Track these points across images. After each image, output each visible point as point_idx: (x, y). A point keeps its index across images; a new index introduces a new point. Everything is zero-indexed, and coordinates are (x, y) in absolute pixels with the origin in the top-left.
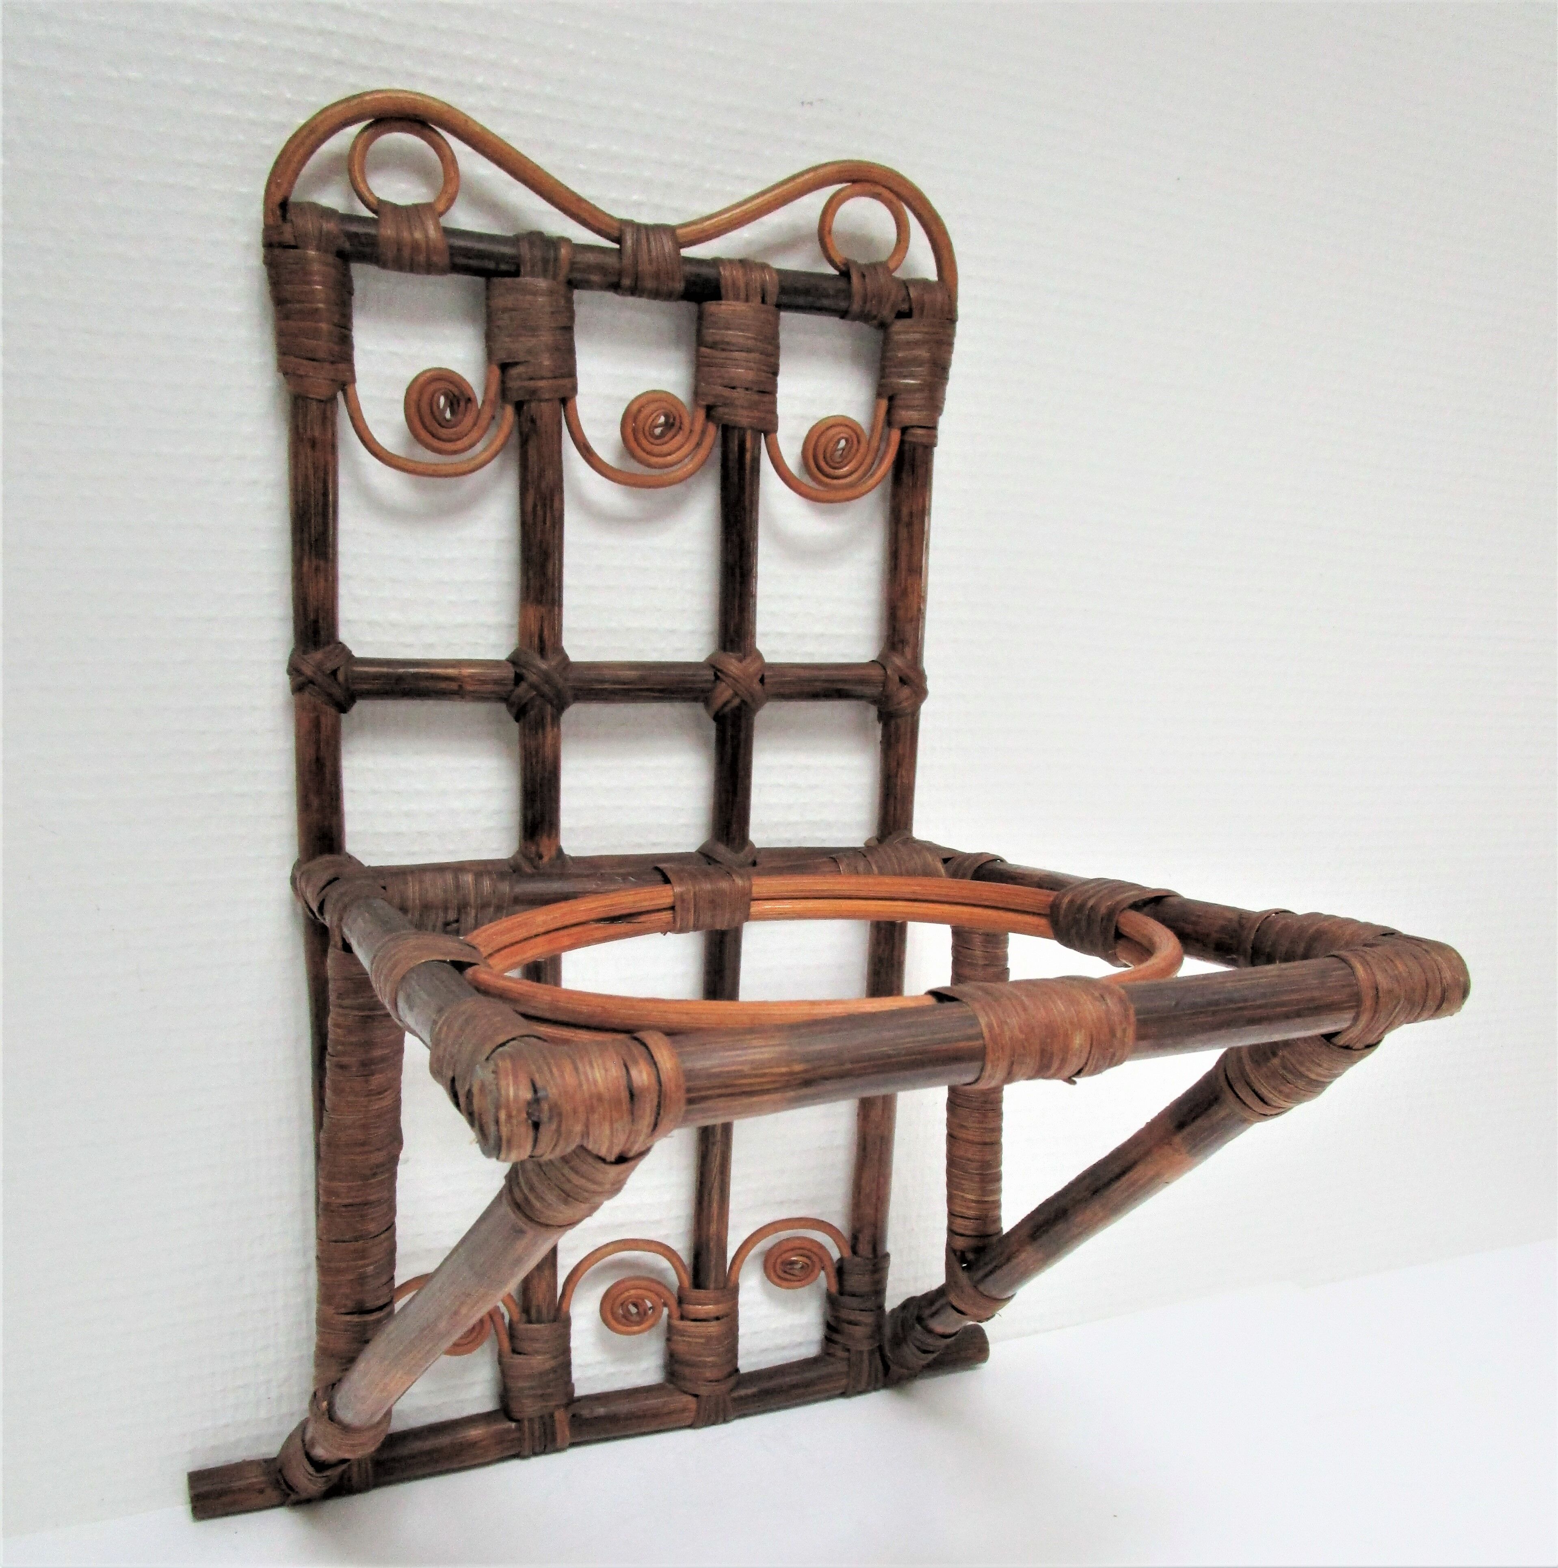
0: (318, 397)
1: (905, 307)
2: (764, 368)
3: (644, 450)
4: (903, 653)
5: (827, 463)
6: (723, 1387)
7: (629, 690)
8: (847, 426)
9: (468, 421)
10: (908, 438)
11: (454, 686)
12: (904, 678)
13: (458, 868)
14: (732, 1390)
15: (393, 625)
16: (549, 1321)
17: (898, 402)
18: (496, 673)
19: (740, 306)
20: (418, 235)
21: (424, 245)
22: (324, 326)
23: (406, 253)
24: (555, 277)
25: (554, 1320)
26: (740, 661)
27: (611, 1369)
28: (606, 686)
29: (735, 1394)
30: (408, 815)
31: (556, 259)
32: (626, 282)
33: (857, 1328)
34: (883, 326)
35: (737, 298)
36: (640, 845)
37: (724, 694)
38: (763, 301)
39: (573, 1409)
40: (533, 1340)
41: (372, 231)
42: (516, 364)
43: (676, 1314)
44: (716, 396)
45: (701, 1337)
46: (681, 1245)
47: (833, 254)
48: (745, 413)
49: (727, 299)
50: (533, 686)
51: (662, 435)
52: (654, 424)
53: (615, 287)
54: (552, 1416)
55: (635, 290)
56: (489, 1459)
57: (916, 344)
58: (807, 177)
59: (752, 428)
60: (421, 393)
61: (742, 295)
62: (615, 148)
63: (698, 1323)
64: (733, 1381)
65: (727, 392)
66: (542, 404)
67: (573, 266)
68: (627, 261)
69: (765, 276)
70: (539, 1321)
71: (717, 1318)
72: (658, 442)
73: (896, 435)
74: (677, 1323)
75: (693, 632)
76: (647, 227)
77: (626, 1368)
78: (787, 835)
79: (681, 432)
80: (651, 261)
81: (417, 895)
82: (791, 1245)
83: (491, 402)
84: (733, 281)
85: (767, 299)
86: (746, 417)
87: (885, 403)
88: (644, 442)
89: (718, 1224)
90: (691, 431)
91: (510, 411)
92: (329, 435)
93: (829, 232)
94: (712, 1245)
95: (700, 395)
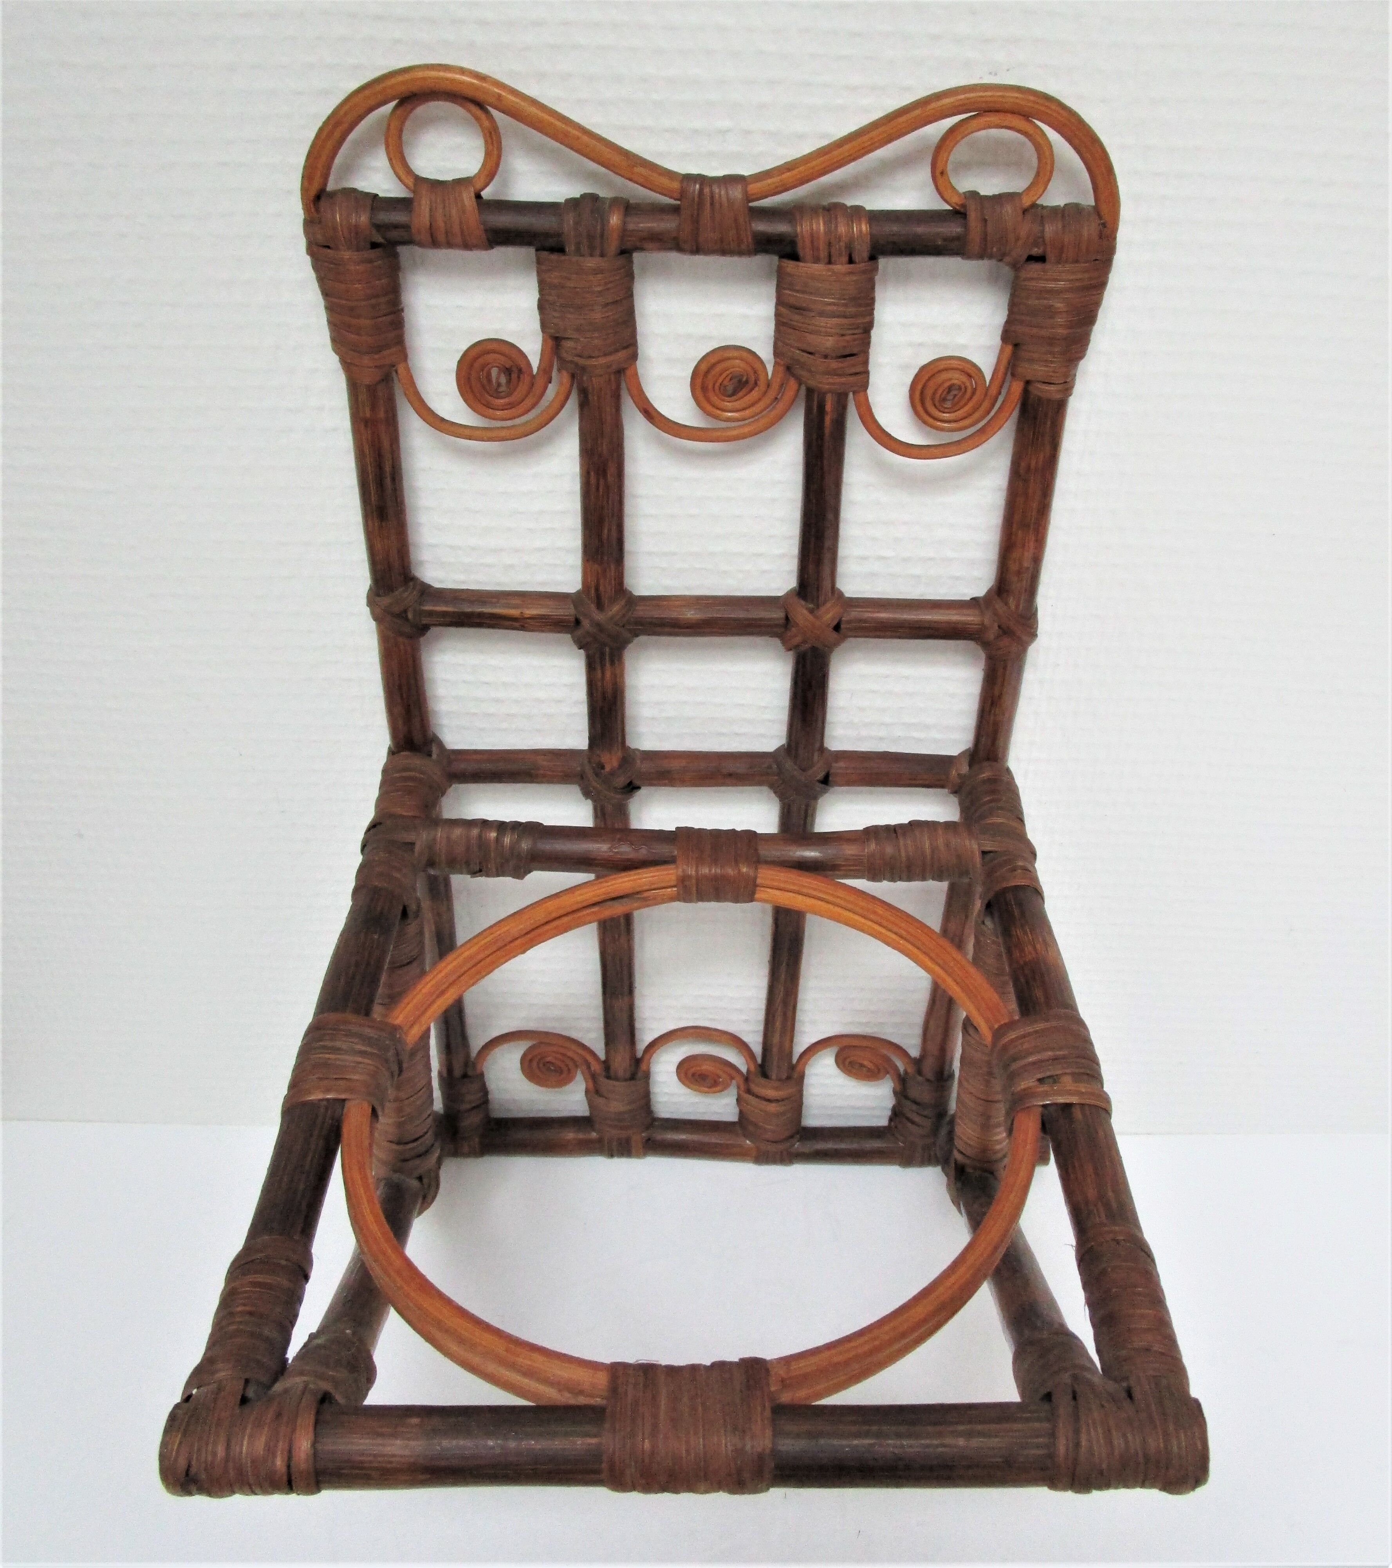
0: (366, 383)
1: (1036, 250)
2: (847, 332)
3: (714, 406)
4: (1006, 604)
8: (961, 371)
9: (522, 389)
10: (1031, 392)
11: (517, 625)
12: (1004, 628)
16: (626, 1080)
17: (1023, 352)
19: (818, 268)
23: (441, 232)
24: (602, 253)
25: (633, 1077)
29: (792, 1150)
30: (497, 701)
31: (604, 232)
32: (687, 241)
33: (916, 1126)
34: (1013, 266)
35: (817, 260)
38: (851, 261)
40: (612, 1091)
41: (405, 218)
42: (567, 338)
43: (743, 1087)
44: (793, 358)
46: (754, 1040)
47: (947, 196)
48: (824, 379)
49: (805, 262)
50: (589, 634)
51: (736, 392)
52: (726, 382)
53: (677, 249)
54: (629, 1138)
55: (697, 250)
57: (1054, 292)
59: (833, 391)
60: (471, 366)
61: (823, 254)
63: (759, 1099)
64: (793, 1140)
65: (804, 357)
66: (593, 376)
67: (624, 233)
70: (616, 1079)
71: (777, 1101)
72: (728, 398)
73: (1018, 385)
74: (745, 1095)
75: (782, 556)
79: (757, 389)
80: (713, 224)
83: (546, 370)
84: (813, 237)
85: (856, 258)
86: (824, 383)
87: (1009, 349)
88: (714, 399)
89: (781, 1036)
90: (769, 385)
91: (566, 377)
92: (382, 414)
93: (942, 173)
94: (775, 1050)
95: (777, 353)
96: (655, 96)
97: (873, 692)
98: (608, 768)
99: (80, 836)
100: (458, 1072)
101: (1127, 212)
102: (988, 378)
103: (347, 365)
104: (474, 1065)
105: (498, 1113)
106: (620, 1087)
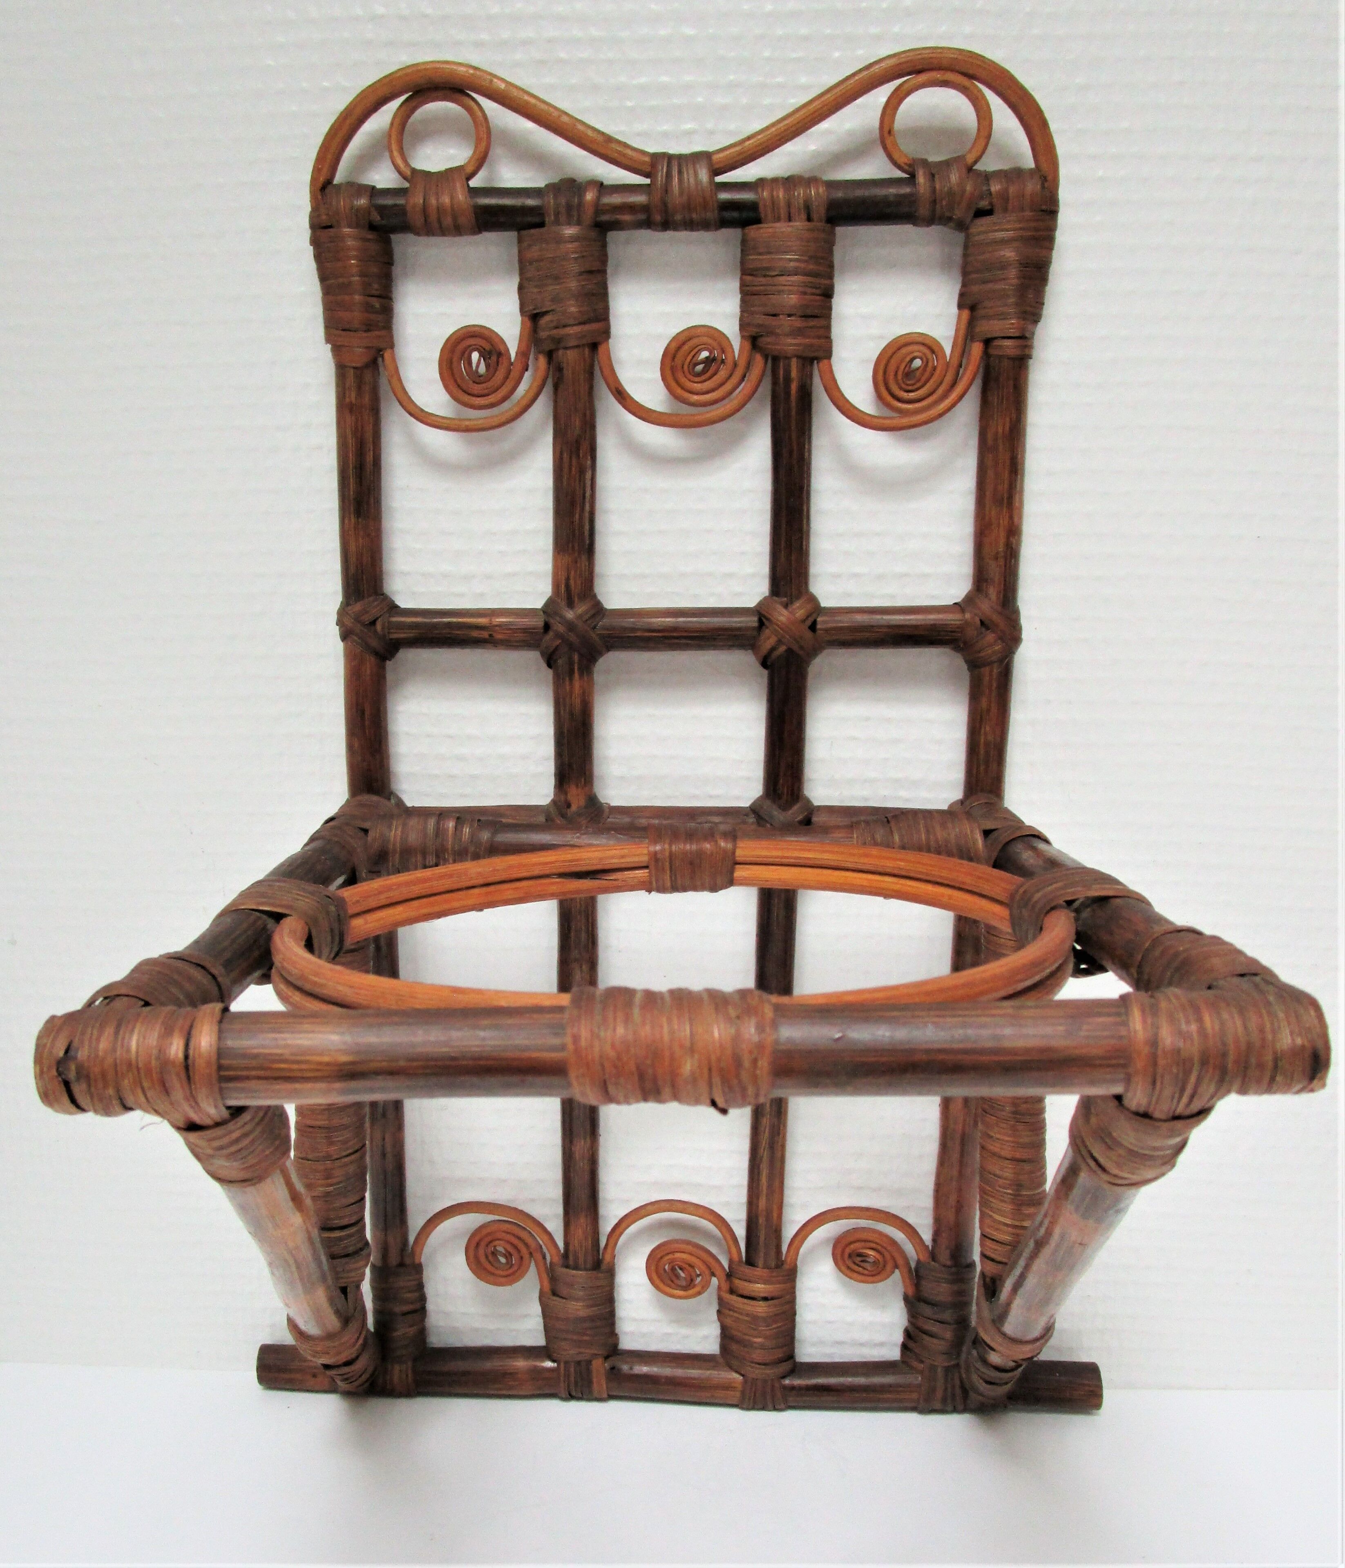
0: (354, 365)
1: (984, 204)
2: (809, 290)
3: (683, 388)
4: (987, 596)
5: (901, 388)
6: (770, 1372)
7: (666, 638)
8: (923, 344)
9: (501, 373)
10: (992, 351)
11: (485, 635)
12: (987, 622)
13: (442, 814)
14: (784, 1377)
15: (445, 576)
16: (588, 1270)
17: (981, 312)
18: (526, 622)
19: (782, 227)
20: (446, 200)
21: (449, 210)
22: (357, 297)
23: (433, 217)
24: (579, 223)
25: (596, 1269)
26: (786, 606)
27: (669, 1330)
28: (638, 634)
29: (787, 1382)
30: (461, 758)
31: (580, 205)
32: (658, 218)
33: (935, 1341)
34: (961, 226)
35: (778, 219)
36: (695, 797)
37: (768, 641)
38: (809, 219)
39: (614, 1361)
40: (571, 1285)
41: (401, 201)
42: (546, 313)
43: (725, 1286)
44: (759, 326)
45: (747, 1315)
47: (896, 156)
48: (790, 340)
49: (767, 223)
50: (558, 635)
51: (704, 372)
52: (694, 361)
53: (648, 224)
54: (589, 1362)
55: (666, 225)
56: (526, 1393)
57: (1003, 242)
58: (861, 76)
59: (798, 357)
60: (453, 354)
61: (783, 213)
62: (664, 79)
63: (746, 1301)
64: (786, 1367)
65: (769, 321)
66: (568, 352)
67: (599, 209)
68: (657, 196)
69: (811, 191)
70: (576, 1268)
71: (765, 1299)
72: (696, 379)
73: (977, 349)
74: (727, 1297)
75: (754, 575)
76: (680, 157)
77: (684, 1331)
78: (865, 793)
79: (725, 368)
80: (681, 193)
81: (399, 838)
82: (864, 1236)
83: (523, 354)
84: (774, 202)
85: (815, 216)
86: (790, 344)
87: (966, 313)
88: (683, 380)
89: (768, 1200)
90: (735, 365)
91: (542, 361)
92: (367, 400)
93: (890, 132)
94: (761, 1220)
95: (743, 326)
96: (629, 104)
97: (854, 739)
98: (574, 808)
99: (13, 942)
100: (394, 1260)
101: (1065, 172)
102: (948, 350)
103: (337, 350)
104: (413, 1253)
105: (436, 1340)
106: (580, 1276)
